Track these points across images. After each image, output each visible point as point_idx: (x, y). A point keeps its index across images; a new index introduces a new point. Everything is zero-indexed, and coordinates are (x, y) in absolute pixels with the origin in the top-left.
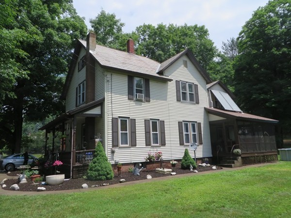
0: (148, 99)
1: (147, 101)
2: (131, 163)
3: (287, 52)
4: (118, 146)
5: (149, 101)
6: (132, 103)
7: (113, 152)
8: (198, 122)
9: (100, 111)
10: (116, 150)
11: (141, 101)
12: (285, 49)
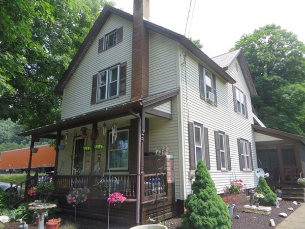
3: (277, 80)
4: (195, 169)
5: (217, 106)
6: (204, 105)
7: (191, 178)
8: (249, 141)
9: (170, 110)
12: (275, 77)
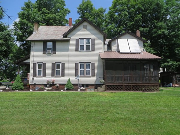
0: (54, 52)
1: (53, 53)
2: (42, 84)
4: (35, 76)
5: (55, 53)
6: (45, 55)
7: (33, 79)
8: (92, 62)
10: (35, 78)
11: (51, 54)
